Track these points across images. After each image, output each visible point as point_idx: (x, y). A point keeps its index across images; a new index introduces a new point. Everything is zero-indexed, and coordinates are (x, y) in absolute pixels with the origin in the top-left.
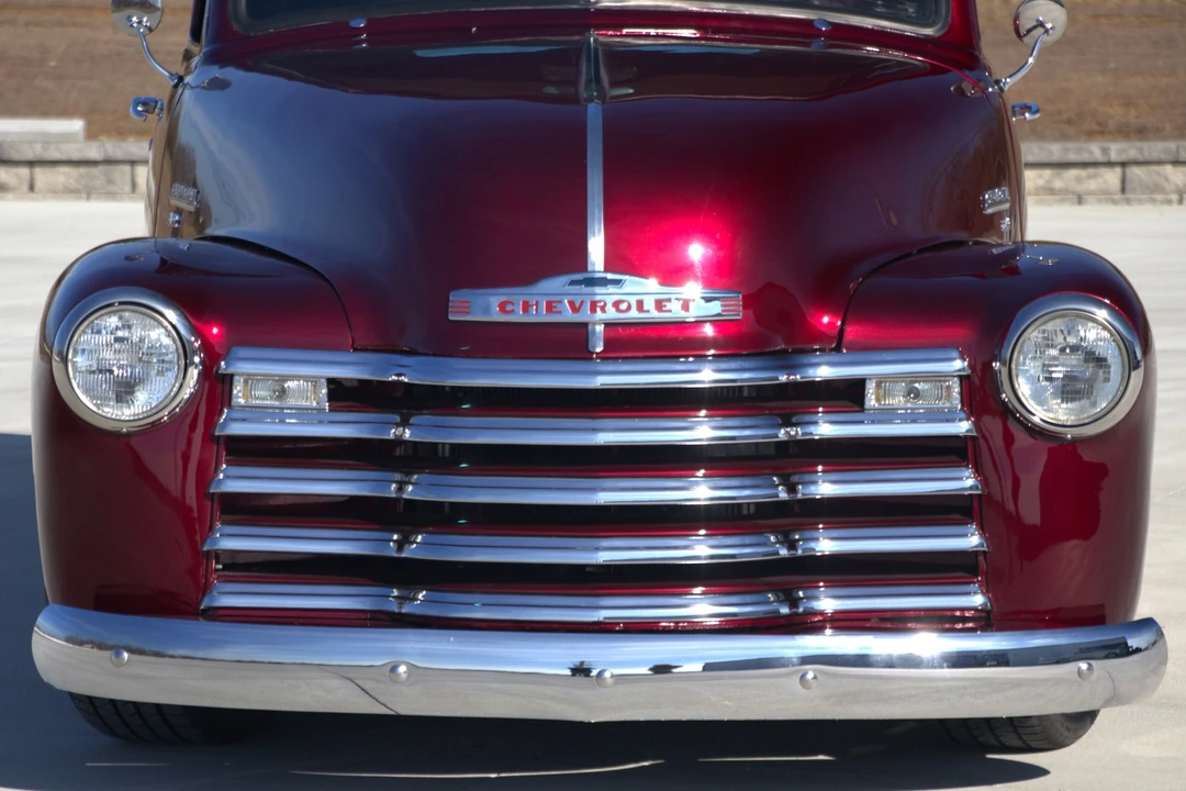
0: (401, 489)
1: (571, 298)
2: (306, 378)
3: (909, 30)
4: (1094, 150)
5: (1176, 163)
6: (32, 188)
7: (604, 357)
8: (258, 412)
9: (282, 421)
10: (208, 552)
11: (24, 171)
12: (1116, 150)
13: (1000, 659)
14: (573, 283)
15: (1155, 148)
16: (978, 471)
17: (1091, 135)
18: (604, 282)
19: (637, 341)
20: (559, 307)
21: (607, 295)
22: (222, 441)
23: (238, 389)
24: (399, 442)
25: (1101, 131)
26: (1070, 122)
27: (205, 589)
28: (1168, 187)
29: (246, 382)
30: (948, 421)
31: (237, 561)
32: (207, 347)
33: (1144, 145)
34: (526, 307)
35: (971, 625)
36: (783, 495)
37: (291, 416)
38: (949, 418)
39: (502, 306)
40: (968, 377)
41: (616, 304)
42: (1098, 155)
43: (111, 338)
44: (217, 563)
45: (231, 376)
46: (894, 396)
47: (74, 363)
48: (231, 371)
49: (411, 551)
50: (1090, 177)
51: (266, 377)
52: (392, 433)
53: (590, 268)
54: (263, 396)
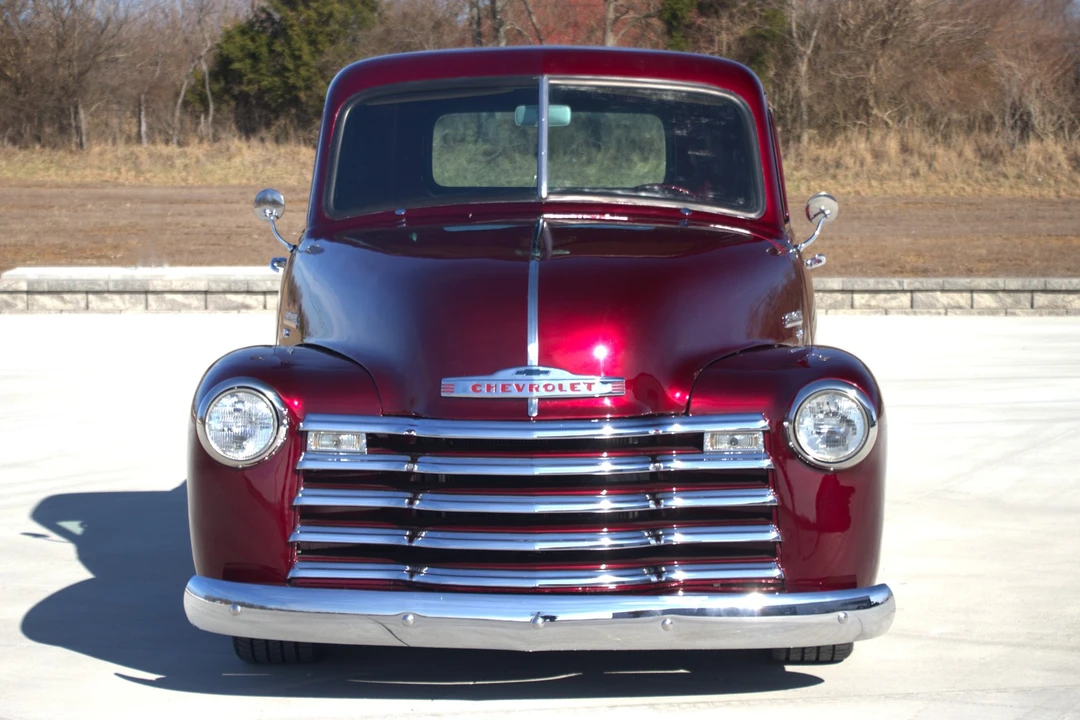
0: (411, 502)
1: (517, 382)
2: (353, 433)
3: (741, 215)
4: (894, 283)
5: (943, 291)
6: (265, 307)
7: (538, 419)
8: (323, 455)
9: (339, 460)
10: (293, 543)
11: (261, 298)
12: (907, 283)
13: (792, 610)
14: (518, 373)
15: (931, 282)
16: (777, 490)
17: (895, 273)
18: (538, 372)
19: (558, 410)
20: (510, 388)
21: (540, 381)
22: (301, 473)
23: (311, 440)
24: (410, 473)
25: (902, 271)
26: (883, 265)
27: (290, 566)
28: (938, 305)
29: (316, 435)
30: (756, 459)
31: (311, 548)
32: (291, 413)
33: (924, 280)
34: (489, 388)
35: (772, 588)
36: (652, 506)
37: (343, 457)
38: (756, 457)
39: (474, 388)
40: (768, 431)
41: (546, 386)
42: (897, 286)
43: (232, 409)
44: (298, 549)
45: (307, 432)
46: (722, 443)
47: (209, 425)
48: (306, 429)
49: (418, 543)
50: (892, 299)
51: (328, 433)
52: (406, 467)
53: (529, 363)
54: (326, 444)
